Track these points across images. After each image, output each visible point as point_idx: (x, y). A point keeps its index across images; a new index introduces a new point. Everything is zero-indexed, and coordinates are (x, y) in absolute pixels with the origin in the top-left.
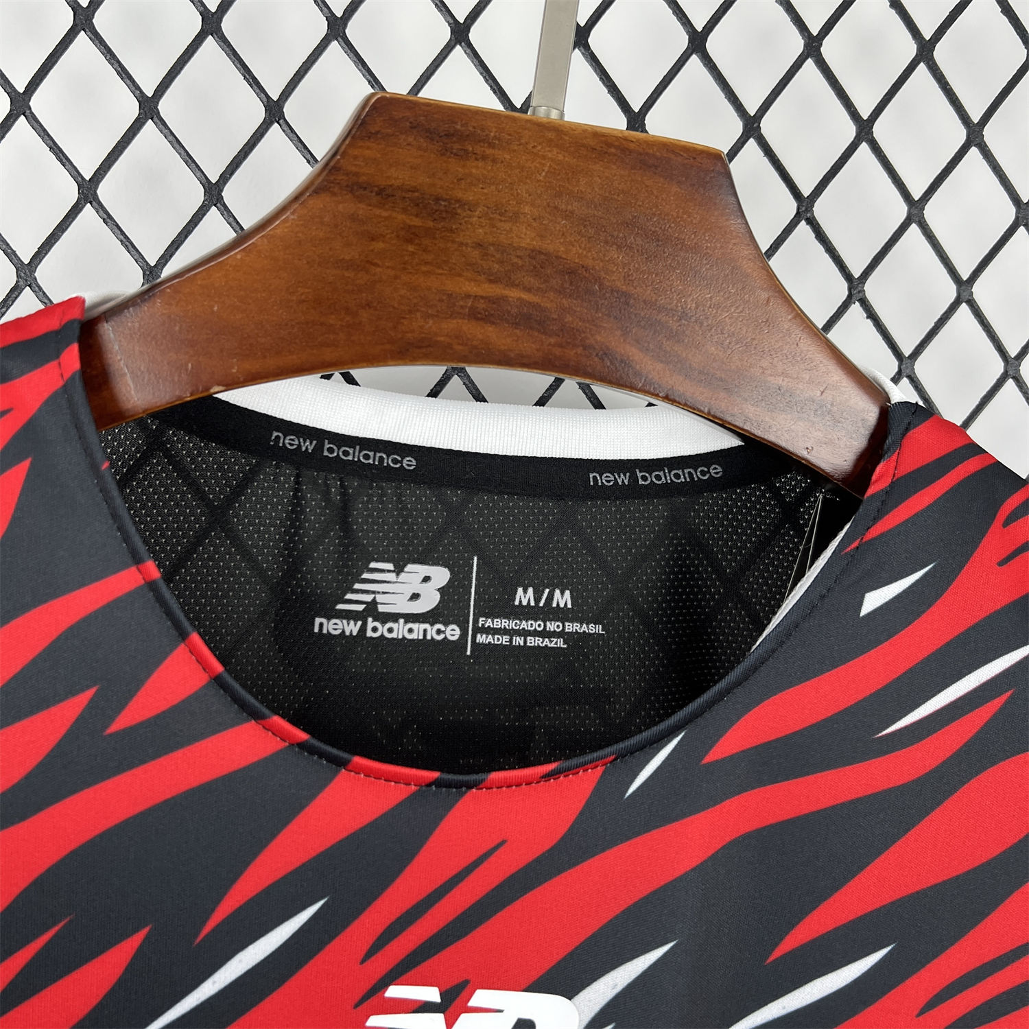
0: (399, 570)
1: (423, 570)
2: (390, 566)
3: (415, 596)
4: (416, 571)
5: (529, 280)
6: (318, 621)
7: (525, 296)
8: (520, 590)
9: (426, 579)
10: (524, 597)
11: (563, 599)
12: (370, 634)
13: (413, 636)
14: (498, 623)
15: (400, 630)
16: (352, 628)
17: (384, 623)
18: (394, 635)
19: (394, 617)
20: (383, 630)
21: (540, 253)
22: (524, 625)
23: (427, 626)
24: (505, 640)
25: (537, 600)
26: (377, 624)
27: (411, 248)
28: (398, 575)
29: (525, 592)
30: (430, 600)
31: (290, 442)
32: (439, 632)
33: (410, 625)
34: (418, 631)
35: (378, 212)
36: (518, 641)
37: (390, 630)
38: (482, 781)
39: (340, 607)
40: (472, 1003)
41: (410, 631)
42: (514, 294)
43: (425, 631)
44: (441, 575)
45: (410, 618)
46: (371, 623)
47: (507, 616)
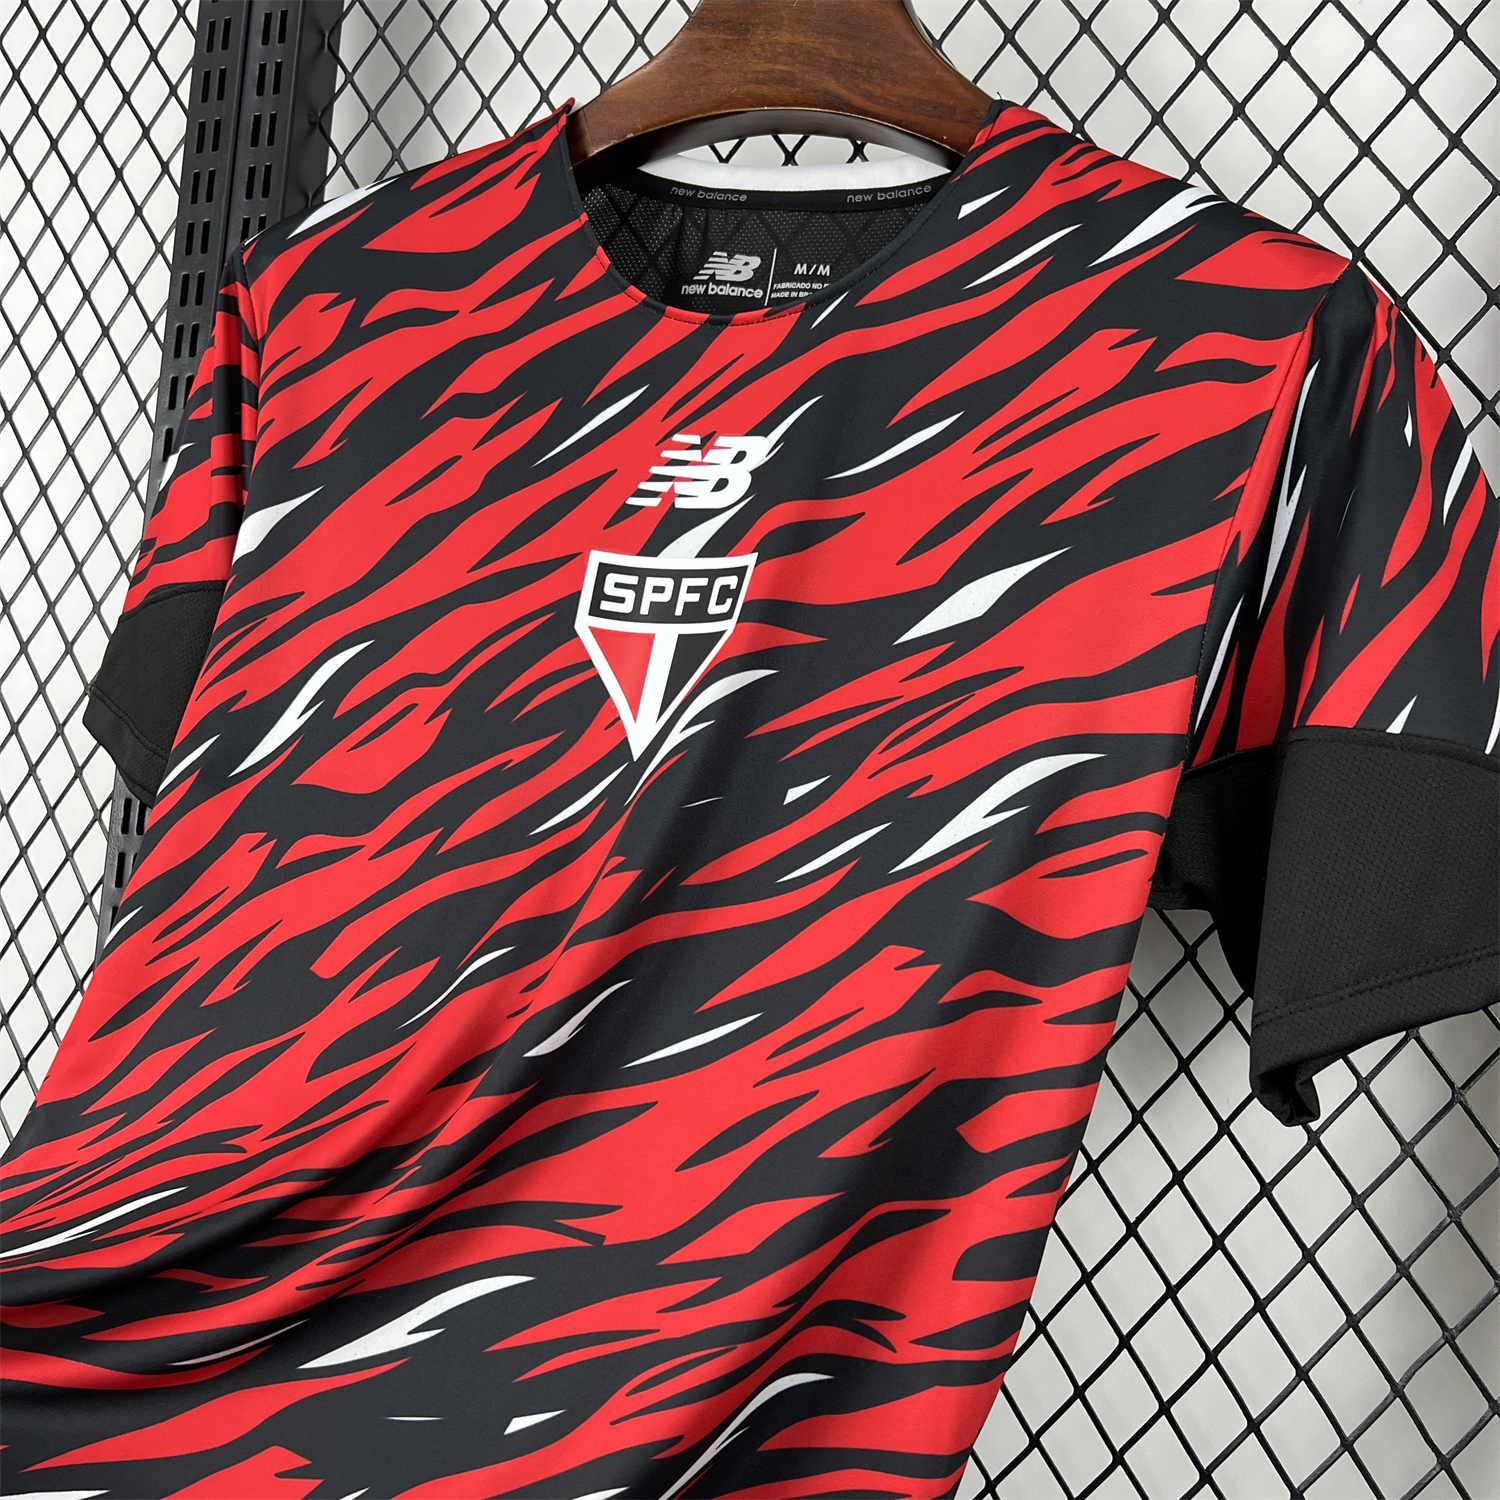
0: (730, 257)
1: (746, 258)
2: (725, 254)
3: (738, 272)
4: (742, 258)
5: (784, 58)
6: (684, 287)
7: (783, 68)
8: (799, 265)
9: (747, 264)
10: (800, 269)
11: (825, 270)
12: (710, 292)
13: (734, 294)
14: (784, 285)
15: (727, 290)
16: (701, 289)
17: (718, 286)
18: (723, 293)
19: (724, 283)
20: (717, 290)
21: (792, 44)
22: (799, 285)
23: (744, 289)
24: (786, 294)
25: (808, 271)
26: (715, 287)
27: (727, 51)
28: (729, 260)
29: (802, 266)
30: (747, 274)
31: (681, 192)
32: (750, 293)
33: (733, 288)
34: (737, 291)
35: (711, 36)
36: (794, 294)
37: (721, 290)
38: (731, 320)
39: (696, 278)
40: (716, 444)
41: (733, 291)
42: (778, 67)
43: (742, 292)
44: (755, 262)
45: (733, 284)
46: (711, 286)
47: (790, 281)
